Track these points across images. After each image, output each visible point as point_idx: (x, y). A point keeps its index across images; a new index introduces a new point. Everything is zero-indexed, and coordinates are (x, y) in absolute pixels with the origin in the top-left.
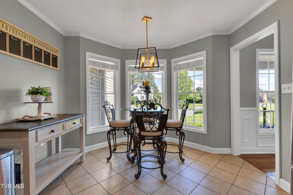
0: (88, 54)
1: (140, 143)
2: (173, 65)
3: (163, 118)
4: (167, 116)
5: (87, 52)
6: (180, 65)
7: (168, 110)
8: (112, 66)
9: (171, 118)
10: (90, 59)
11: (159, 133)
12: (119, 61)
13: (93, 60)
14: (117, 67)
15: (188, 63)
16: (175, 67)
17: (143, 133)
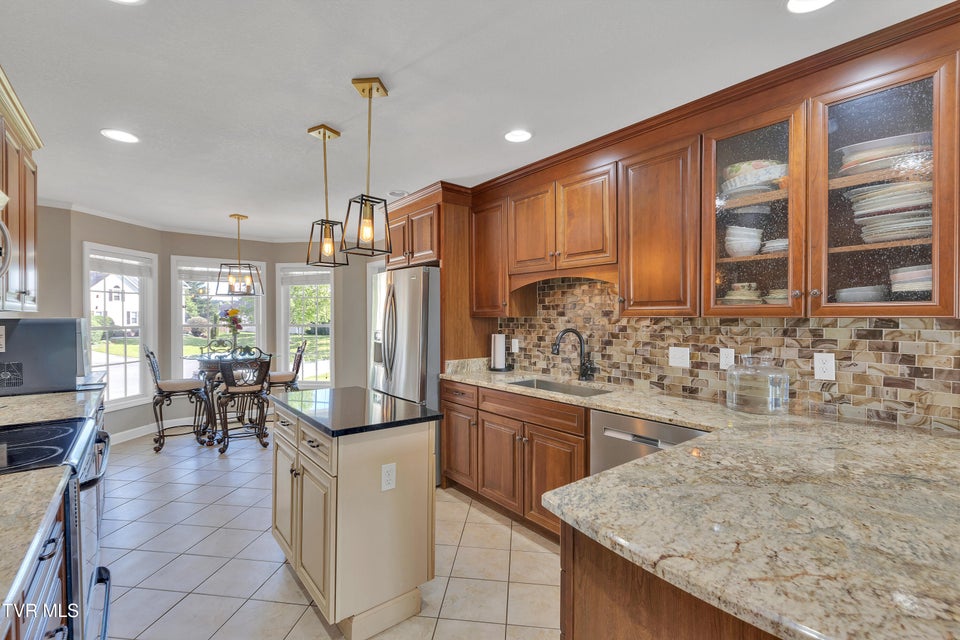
0: (87, 245)
1: (226, 404)
2: (279, 274)
3: (263, 367)
4: (269, 363)
5: (85, 243)
6: (292, 277)
7: (271, 355)
8: (139, 267)
9: (275, 370)
10: (92, 256)
11: (258, 387)
12: (155, 257)
13: (98, 257)
14: (151, 270)
15: (307, 276)
16: (282, 279)
17: (232, 389)
